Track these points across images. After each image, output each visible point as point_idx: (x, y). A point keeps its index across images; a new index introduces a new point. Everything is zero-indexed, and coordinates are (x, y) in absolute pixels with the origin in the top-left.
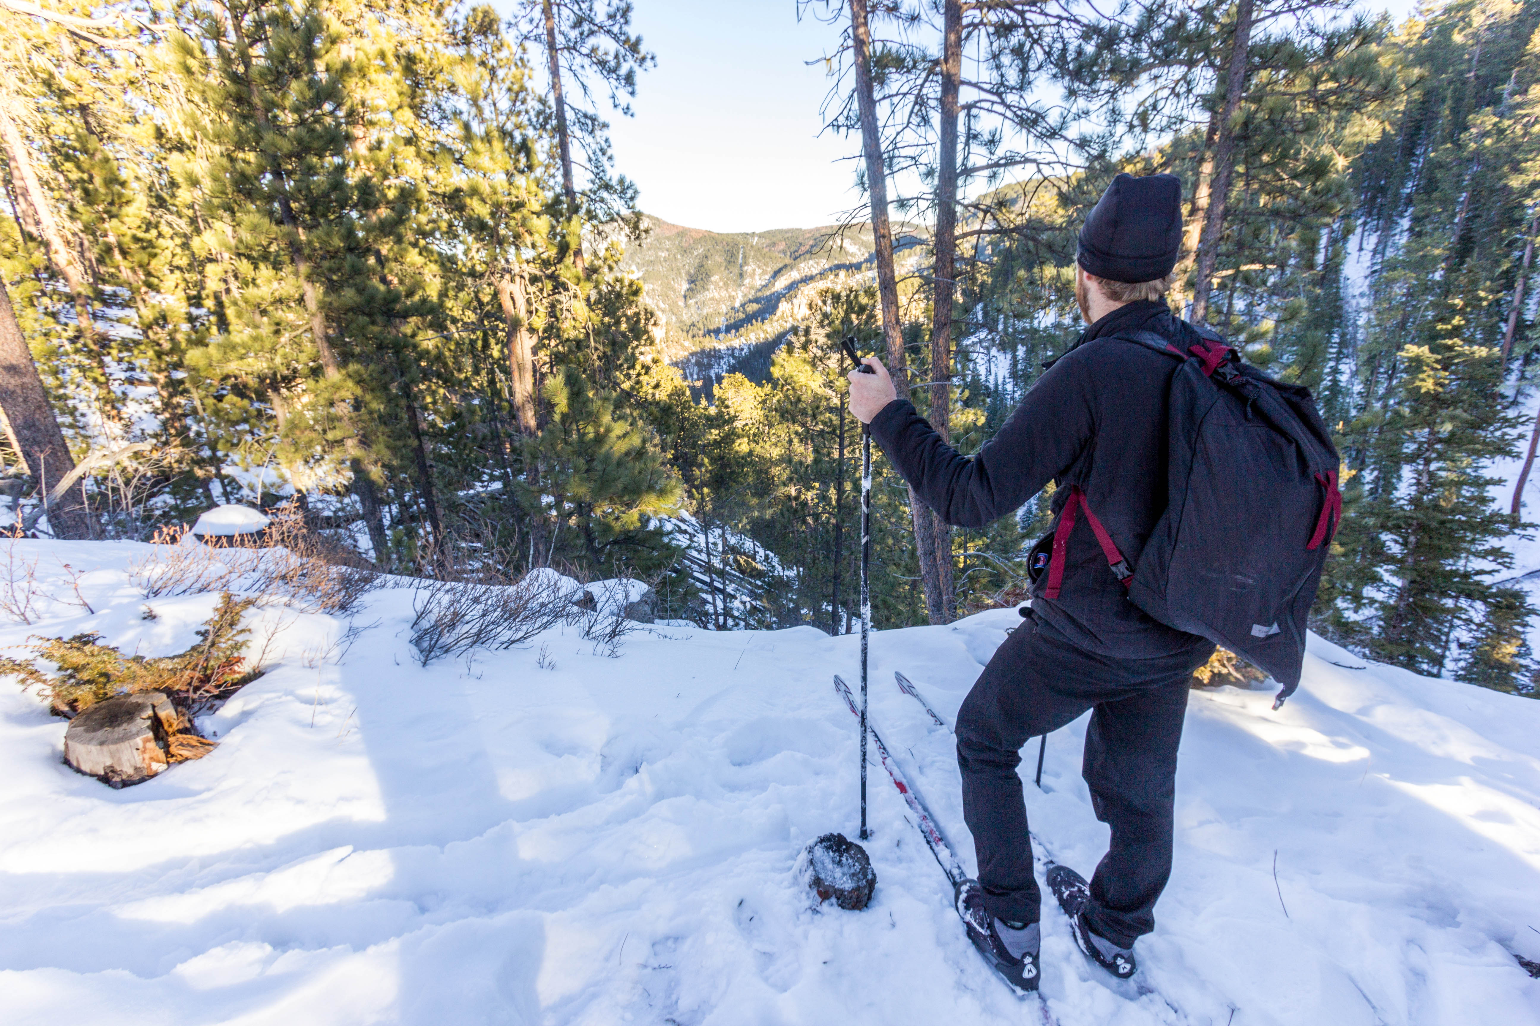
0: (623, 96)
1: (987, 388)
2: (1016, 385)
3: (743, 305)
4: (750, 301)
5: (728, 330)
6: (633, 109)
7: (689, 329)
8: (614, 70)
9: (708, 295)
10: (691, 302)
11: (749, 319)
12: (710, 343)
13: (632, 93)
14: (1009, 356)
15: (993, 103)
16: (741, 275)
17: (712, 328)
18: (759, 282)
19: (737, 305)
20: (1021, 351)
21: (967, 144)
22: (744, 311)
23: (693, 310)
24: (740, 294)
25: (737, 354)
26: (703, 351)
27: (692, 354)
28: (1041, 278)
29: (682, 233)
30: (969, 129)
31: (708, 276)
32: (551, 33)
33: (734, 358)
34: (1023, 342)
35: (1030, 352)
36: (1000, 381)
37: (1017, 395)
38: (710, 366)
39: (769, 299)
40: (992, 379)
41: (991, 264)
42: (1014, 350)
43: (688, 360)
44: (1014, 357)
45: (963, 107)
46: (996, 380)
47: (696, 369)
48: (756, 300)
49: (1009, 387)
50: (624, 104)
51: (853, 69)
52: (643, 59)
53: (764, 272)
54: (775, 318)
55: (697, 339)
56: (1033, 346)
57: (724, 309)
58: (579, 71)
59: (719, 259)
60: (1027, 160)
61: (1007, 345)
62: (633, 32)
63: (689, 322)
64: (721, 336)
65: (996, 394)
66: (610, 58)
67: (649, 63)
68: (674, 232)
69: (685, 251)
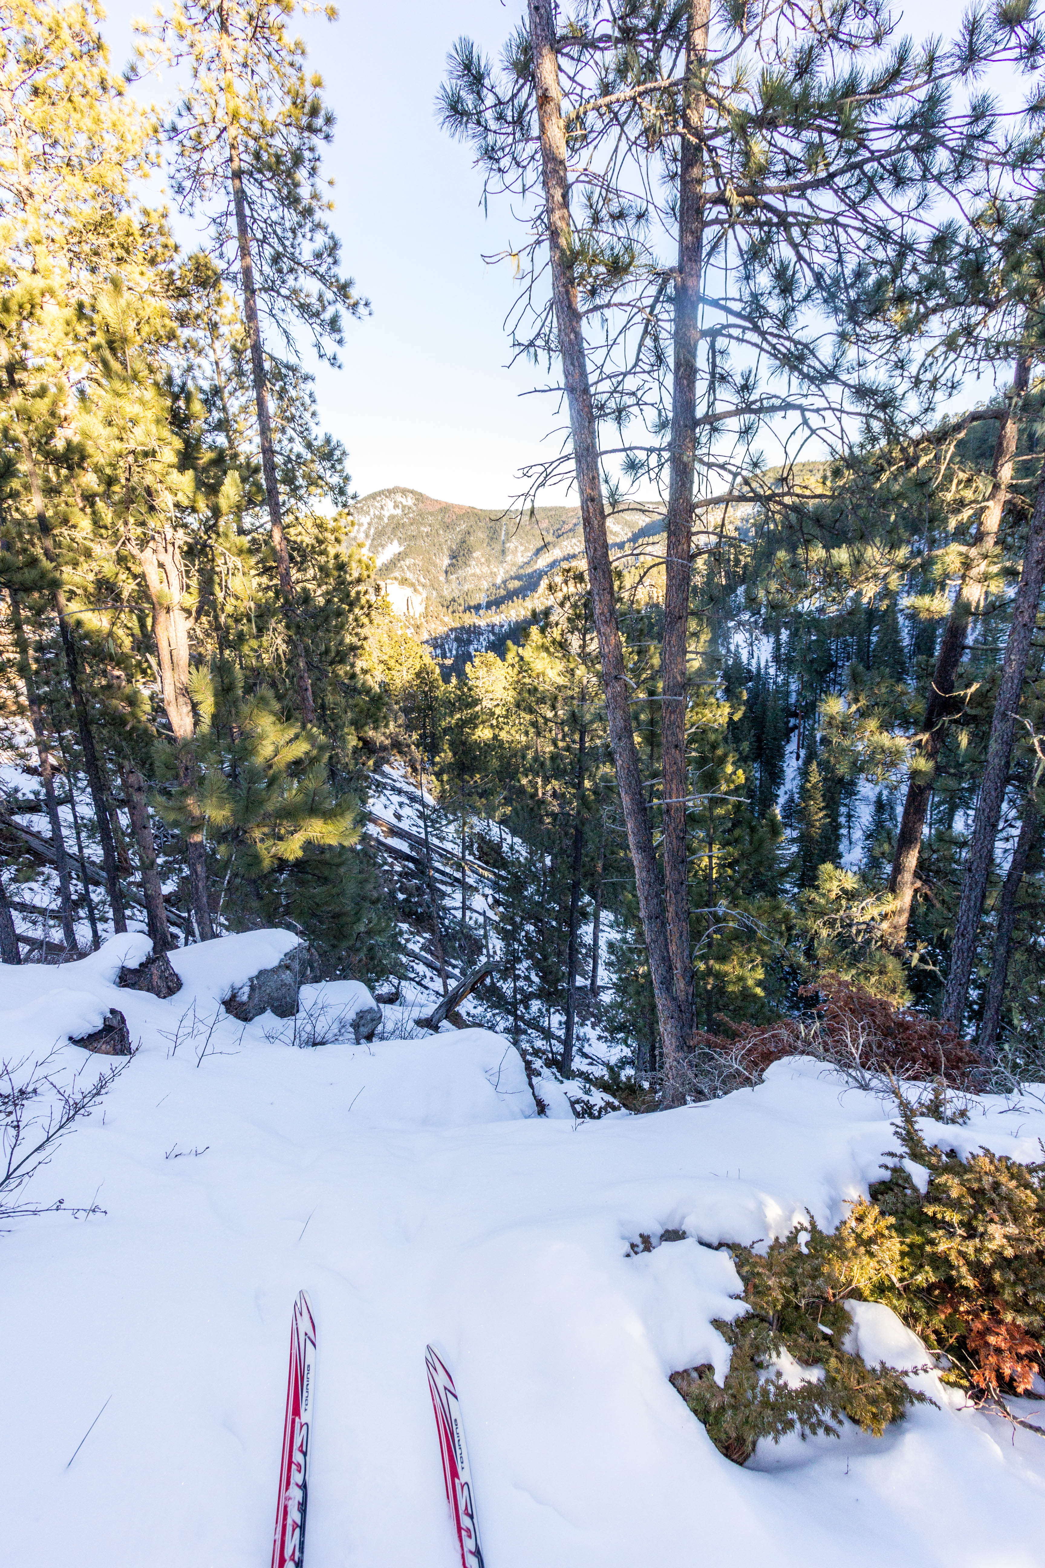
0: (329, 344)
1: (749, 671)
2: (778, 669)
3: (504, 582)
4: (512, 578)
5: (489, 606)
6: (341, 359)
7: (449, 604)
8: (317, 315)
9: (470, 571)
10: (453, 577)
11: (510, 596)
12: (470, 619)
13: (340, 342)
14: (772, 640)
15: (745, 329)
16: (503, 552)
17: (472, 604)
18: (521, 559)
19: (499, 581)
20: (784, 635)
21: (712, 388)
22: (506, 588)
23: (454, 585)
24: (502, 571)
25: (497, 630)
26: (463, 628)
27: (451, 630)
28: (806, 561)
29: (445, 509)
30: (714, 366)
31: (470, 552)
32: (247, 272)
33: (494, 634)
34: (787, 625)
35: (794, 635)
36: (763, 665)
37: (779, 680)
38: (469, 642)
39: (530, 576)
40: (754, 662)
41: (755, 546)
42: (778, 634)
43: (448, 636)
44: (777, 641)
45: (704, 334)
46: (759, 664)
47: (455, 645)
48: (518, 578)
49: (772, 671)
50: (330, 354)
51: (549, 268)
52: (355, 305)
53: (527, 549)
54: (536, 595)
55: (457, 615)
56: (797, 630)
57: (485, 585)
58: (280, 315)
59: (481, 535)
60: (787, 406)
61: (770, 628)
62: (343, 273)
63: (449, 598)
64: (481, 612)
65: (758, 677)
66: (313, 300)
67: (361, 309)
68: (437, 507)
69: (447, 527)
